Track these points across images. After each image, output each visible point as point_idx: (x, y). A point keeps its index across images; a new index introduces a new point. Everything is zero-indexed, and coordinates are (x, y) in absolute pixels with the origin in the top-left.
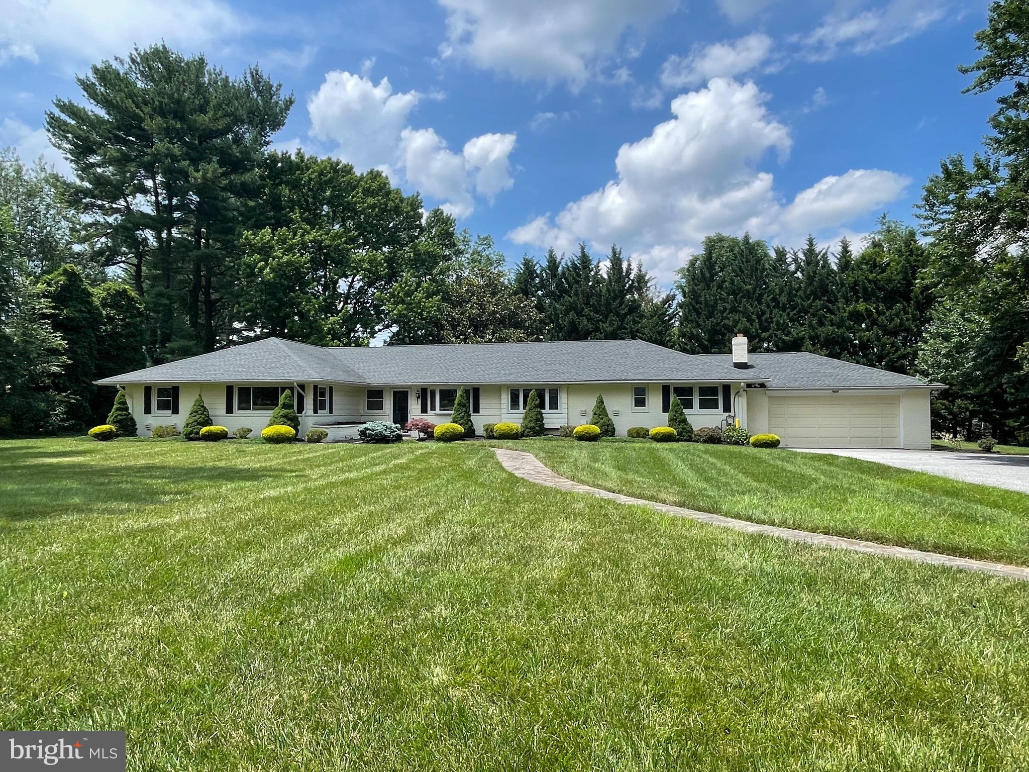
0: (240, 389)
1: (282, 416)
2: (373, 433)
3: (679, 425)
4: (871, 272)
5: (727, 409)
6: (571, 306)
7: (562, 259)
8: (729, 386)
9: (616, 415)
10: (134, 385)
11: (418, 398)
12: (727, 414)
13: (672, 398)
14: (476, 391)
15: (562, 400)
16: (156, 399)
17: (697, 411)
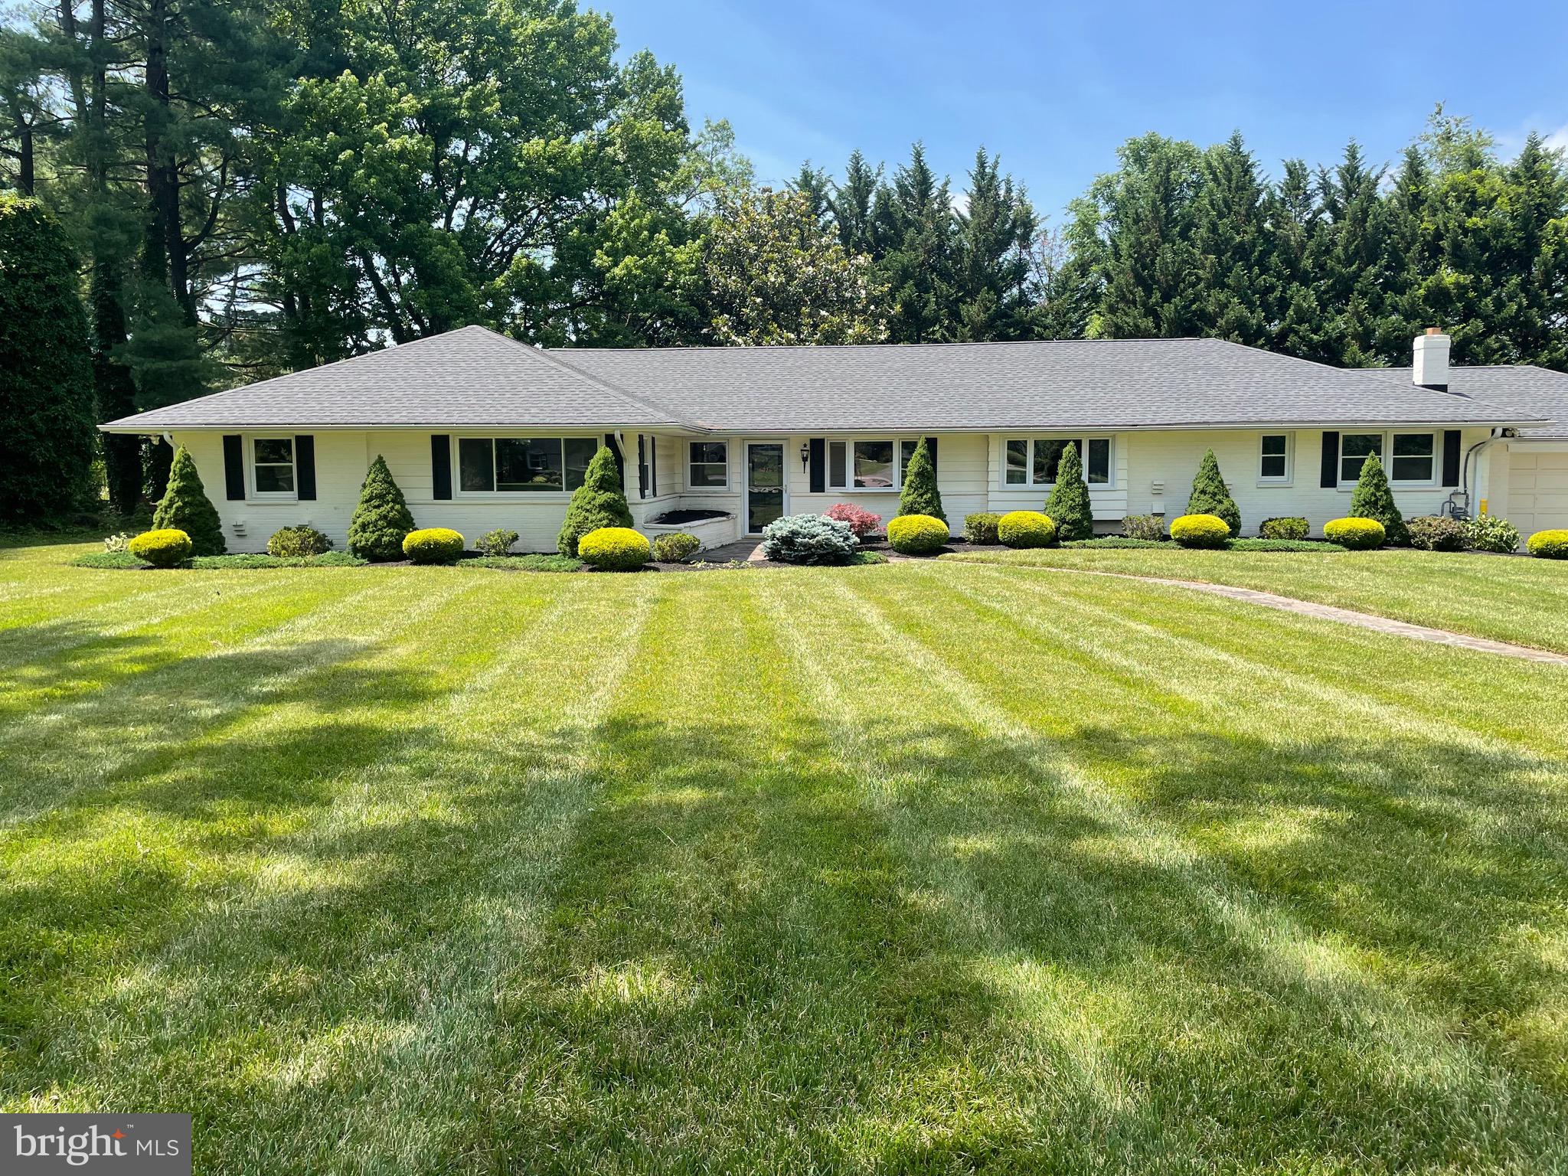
0: (464, 443)
1: (603, 507)
2: (813, 541)
3: (1382, 513)
4: (1469, 215)
5: (1451, 478)
6: (905, 270)
8: (1459, 432)
10: (196, 434)
11: (805, 459)
12: (1452, 489)
13: (1340, 458)
14: (932, 444)
15: (1119, 462)
16: (254, 465)
17: (1392, 484)
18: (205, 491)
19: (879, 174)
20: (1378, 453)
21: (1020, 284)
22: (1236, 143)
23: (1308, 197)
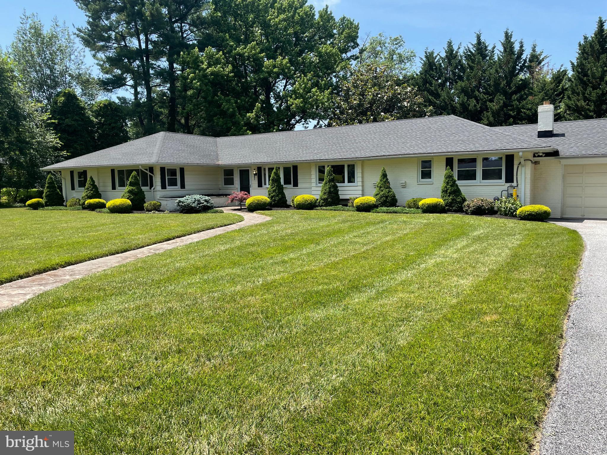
0: (119, 172)
3: (449, 196)
5: (509, 179)
7: (459, 48)
8: (513, 156)
9: (404, 187)
10: (65, 169)
11: (255, 175)
12: (508, 184)
14: (296, 168)
15: (358, 174)
16: (77, 179)
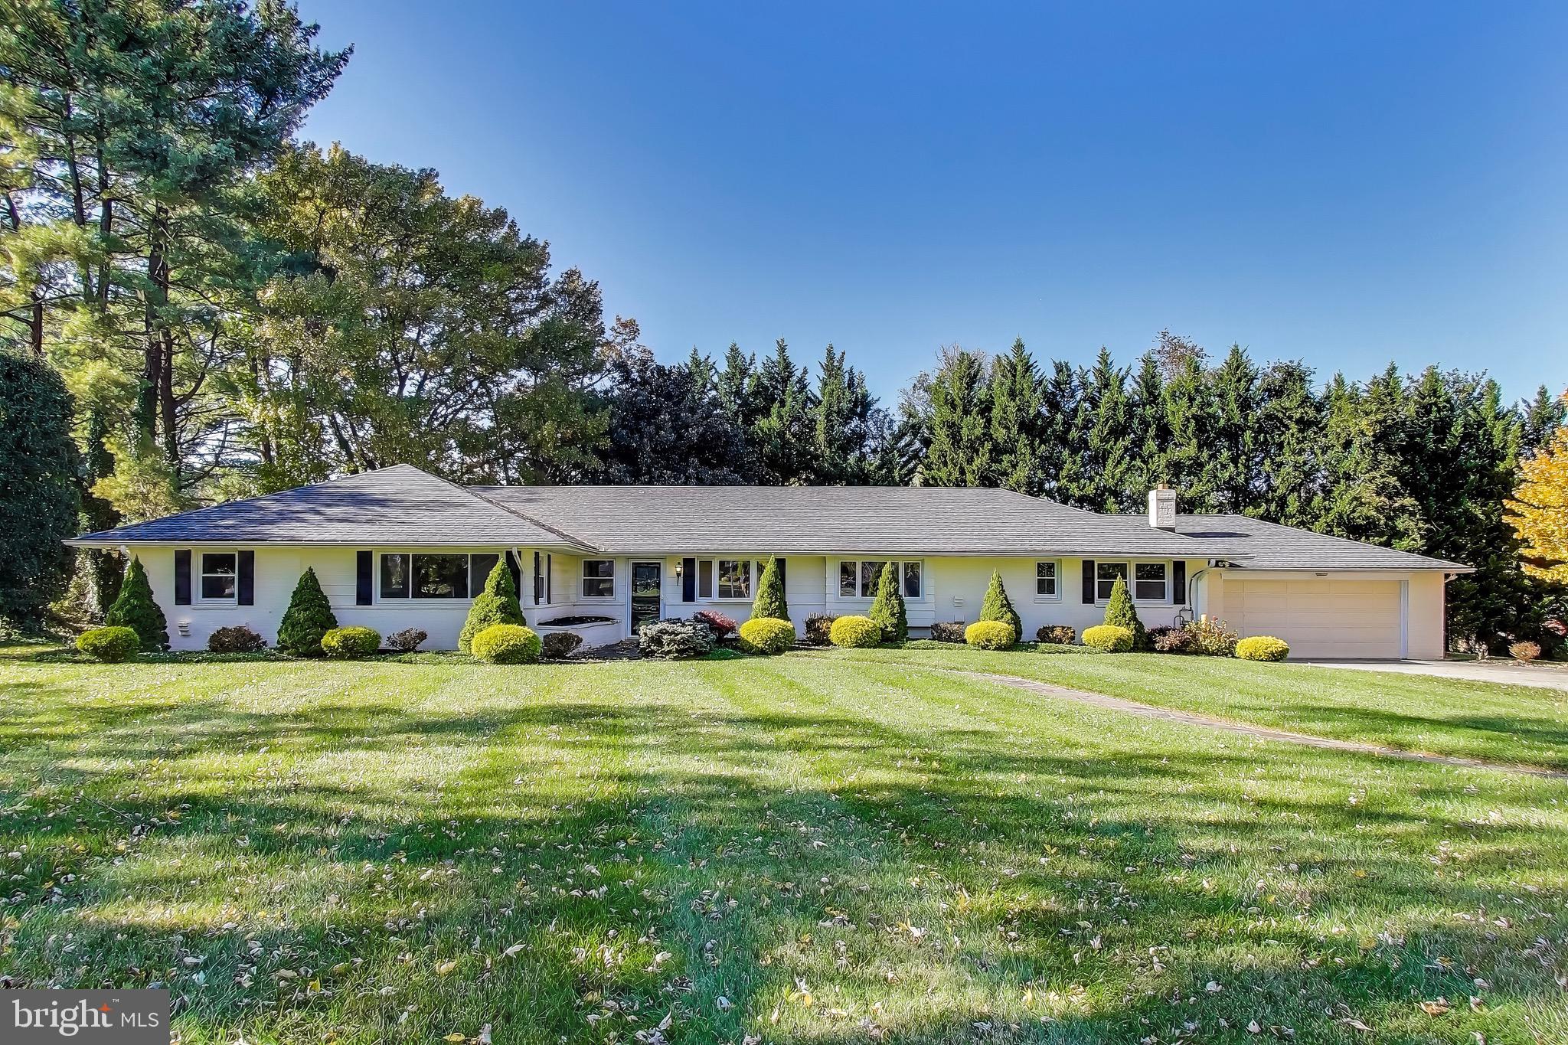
0: (385, 557)
1: (500, 608)
5: (1179, 597)
8: (1184, 562)
11: (678, 575)
12: (1181, 606)
13: (1096, 581)
14: (781, 563)
15: (928, 581)
16: (201, 575)
17: (1135, 601)
18: (154, 598)
19: (750, 364)
20: (1124, 577)
21: (860, 449)
22: (1019, 347)
23: (1074, 391)
